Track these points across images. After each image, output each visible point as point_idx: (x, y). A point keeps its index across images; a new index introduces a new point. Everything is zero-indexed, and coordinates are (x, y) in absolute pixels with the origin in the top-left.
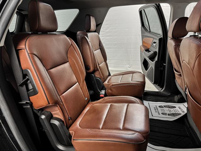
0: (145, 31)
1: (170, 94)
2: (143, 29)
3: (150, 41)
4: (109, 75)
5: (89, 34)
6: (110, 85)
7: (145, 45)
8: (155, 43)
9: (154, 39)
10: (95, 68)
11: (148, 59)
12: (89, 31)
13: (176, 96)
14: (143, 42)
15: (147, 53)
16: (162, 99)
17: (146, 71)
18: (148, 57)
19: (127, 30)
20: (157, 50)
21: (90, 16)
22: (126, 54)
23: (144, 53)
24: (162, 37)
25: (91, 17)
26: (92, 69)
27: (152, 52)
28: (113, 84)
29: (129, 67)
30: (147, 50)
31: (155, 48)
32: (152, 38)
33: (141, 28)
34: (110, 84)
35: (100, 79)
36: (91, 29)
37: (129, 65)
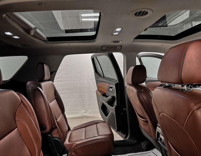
0: (99, 77)
1: (136, 141)
2: (96, 74)
3: (106, 86)
4: (69, 129)
5: (43, 84)
6: (73, 146)
7: (101, 90)
8: (111, 88)
9: (109, 84)
10: (52, 126)
11: (106, 104)
12: (43, 80)
13: (143, 143)
14: (98, 87)
15: (104, 98)
16: (130, 149)
17: (107, 117)
18: (106, 102)
19: (79, 75)
20: (115, 95)
21: (43, 64)
22: (80, 99)
23: (102, 98)
24: (118, 82)
25: (45, 65)
26: (48, 128)
27: (110, 97)
28: (77, 143)
29: (85, 112)
30: (104, 95)
31: (113, 93)
32: (108, 83)
33: (95, 73)
34: (73, 144)
35: (60, 139)
36: (45, 78)
37: (85, 110)
